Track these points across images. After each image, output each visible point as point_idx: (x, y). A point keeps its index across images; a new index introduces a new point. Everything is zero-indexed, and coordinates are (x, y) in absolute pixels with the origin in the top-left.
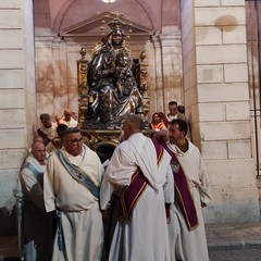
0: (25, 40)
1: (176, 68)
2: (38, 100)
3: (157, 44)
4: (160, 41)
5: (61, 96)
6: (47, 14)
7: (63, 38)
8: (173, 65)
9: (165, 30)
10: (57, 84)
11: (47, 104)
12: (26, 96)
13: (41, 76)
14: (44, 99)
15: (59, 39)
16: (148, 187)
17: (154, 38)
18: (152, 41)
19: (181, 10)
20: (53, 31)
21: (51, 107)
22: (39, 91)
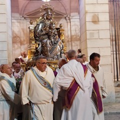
0: (7, 19)
1: (77, 32)
2: (14, 47)
3: (68, 21)
4: (70, 19)
5: (24, 44)
6: (18, 7)
7: (25, 18)
8: (76, 31)
9: (72, 14)
10: (22, 39)
11: (17, 48)
12: (8, 45)
13: (15, 35)
14: (16, 46)
15: (23, 18)
16: (80, 90)
17: (67, 18)
18: (66, 20)
19: (79, 6)
20: (20, 15)
21: (19, 50)
22: (14, 42)
